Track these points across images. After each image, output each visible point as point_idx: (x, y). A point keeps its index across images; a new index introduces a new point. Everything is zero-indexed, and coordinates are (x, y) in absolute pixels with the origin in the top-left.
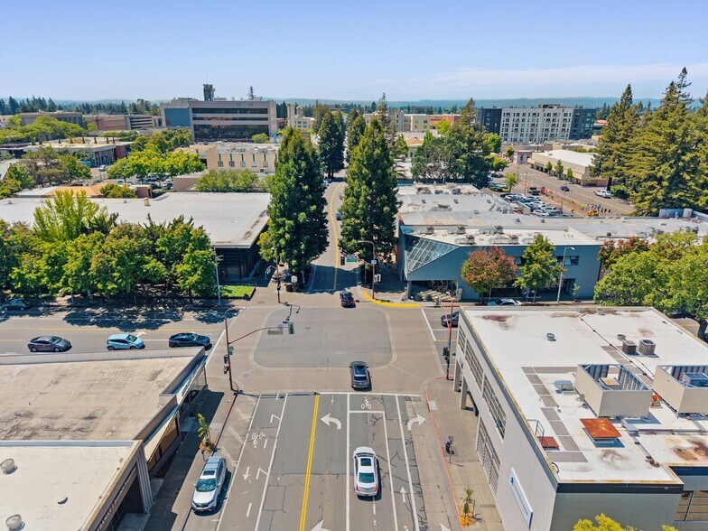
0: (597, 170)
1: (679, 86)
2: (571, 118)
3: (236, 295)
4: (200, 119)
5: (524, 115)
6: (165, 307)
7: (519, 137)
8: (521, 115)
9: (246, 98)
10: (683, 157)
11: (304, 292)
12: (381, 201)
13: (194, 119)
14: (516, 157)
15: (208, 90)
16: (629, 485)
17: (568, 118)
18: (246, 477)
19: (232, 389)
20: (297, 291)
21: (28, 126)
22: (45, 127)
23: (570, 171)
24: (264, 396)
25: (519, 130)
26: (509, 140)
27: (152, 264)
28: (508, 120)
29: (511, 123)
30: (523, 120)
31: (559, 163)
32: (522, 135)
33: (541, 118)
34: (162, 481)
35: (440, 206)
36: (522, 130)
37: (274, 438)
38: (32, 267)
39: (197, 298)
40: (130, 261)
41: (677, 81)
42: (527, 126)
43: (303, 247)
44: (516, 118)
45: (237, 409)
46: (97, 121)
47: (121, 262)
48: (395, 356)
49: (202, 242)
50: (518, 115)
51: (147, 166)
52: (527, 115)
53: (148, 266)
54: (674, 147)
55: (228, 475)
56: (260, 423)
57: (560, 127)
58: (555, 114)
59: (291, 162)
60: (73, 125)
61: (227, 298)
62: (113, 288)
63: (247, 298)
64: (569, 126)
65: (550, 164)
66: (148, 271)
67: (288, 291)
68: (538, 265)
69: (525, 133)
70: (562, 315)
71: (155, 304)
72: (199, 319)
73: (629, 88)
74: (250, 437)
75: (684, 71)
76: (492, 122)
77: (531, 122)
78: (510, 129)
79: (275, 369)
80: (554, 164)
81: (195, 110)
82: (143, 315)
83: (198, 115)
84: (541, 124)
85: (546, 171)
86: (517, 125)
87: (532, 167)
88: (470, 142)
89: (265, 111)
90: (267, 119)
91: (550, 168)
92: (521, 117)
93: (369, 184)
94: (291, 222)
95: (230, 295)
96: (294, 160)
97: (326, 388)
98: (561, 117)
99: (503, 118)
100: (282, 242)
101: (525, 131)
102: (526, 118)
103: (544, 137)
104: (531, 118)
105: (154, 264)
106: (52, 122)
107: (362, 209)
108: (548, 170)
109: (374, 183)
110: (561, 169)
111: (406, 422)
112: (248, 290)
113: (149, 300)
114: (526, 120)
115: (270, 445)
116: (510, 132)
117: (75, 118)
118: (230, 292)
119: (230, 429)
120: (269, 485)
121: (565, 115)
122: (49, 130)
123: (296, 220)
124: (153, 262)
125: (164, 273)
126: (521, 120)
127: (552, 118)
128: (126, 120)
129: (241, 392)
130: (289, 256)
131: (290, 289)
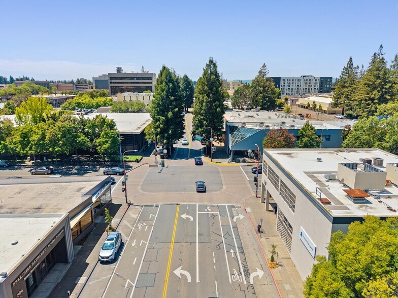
0: (335, 105)
1: (379, 55)
2: (319, 82)
3: (131, 160)
4: (114, 83)
5: (293, 80)
6: (89, 166)
7: (290, 93)
8: (291, 80)
10: (385, 86)
11: (171, 159)
12: (215, 105)
13: (111, 83)
14: (289, 102)
15: (119, 70)
17: (317, 82)
18: (133, 245)
19: (127, 202)
20: (167, 158)
21: (19, 87)
22: (28, 88)
23: (320, 106)
24: (146, 206)
25: (291, 89)
26: (285, 94)
28: (284, 83)
29: (286, 85)
30: (293, 83)
31: (314, 102)
32: (292, 91)
33: (302, 82)
34: (81, 246)
35: (249, 116)
36: (292, 89)
37: (151, 225)
38: (13, 142)
39: (108, 161)
40: (69, 135)
41: (378, 52)
42: (295, 86)
43: (170, 132)
44: (289, 82)
45: (129, 212)
46: (57, 86)
47: (64, 135)
48: (225, 187)
49: (112, 126)
50: (290, 80)
51: (83, 103)
52: (295, 80)
53: (79, 139)
54: (379, 81)
55: (122, 245)
56: (143, 218)
57: (313, 87)
58: (310, 80)
59: (164, 84)
60: (44, 88)
61: (126, 161)
62: (58, 150)
63: (137, 161)
64: (318, 86)
65: (309, 103)
66: (80, 142)
67: (161, 158)
68: (307, 138)
69: (294, 90)
70: (324, 153)
71: (83, 165)
73: (351, 59)
74: (137, 225)
75: (381, 46)
76: (276, 84)
77: (297, 84)
78: (286, 88)
79: (153, 193)
80: (311, 104)
81: (111, 78)
82: (76, 169)
83: (113, 81)
84: (303, 86)
85: (307, 108)
86: (289, 86)
87: (299, 107)
88: (264, 88)
89: (150, 79)
90: (151, 83)
91: (309, 105)
92: (291, 82)
93: (208, 96)
94: (164, 118)
95: (127, 160)
96: (166, 83)
97: (184, 202)
98: (313, 82)
99: (282, 82)
100: (159, 130)
102: (294, 82)
103: (304, 93)
104: (297, 82)
106: (32, 85)
107: (204, 110)
108: (308, 107)
109: (211, 95)
110: (315, 106)
111: (232, 217)
112: (139, 157)
113: (80, 162)
114: (294, 83)
115: (149, 229)
116: (285, 90)
117: (45, 84)
118: (127, 158)
119: (125, 222)
120: (148, 249)
121: (316, 80)
122: (30, 89)
123: (166, 116)
124: (83, 137)
125: (89, 144)
126: (291, 83)
127: (308, 82)
128: (73, 86)
129: (132, 204)
130: (163, 138)
131: (163, 157)
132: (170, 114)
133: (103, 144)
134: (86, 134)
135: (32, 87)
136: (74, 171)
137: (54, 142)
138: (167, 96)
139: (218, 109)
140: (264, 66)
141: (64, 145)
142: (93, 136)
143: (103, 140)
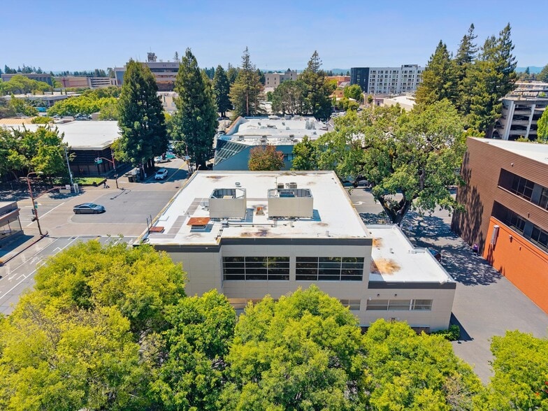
3: (88, 183)
5: (386, 72)
6: (33, 191)
7: (383, 90)
8: (384, 72)
9: (172, 61)
11: (142, 182)
12: (195, 112)
14: (374, 103)
15: (151, 57)
16: (182, 246)
18: (10, 279)
19: (41, 234)
20: (137, 182)
22: (19, 84)
24: (61, 238)
25: (383, 84)
26: (375, 92)
28: (374, 76)
29: (376, 78)
30: (386, 76)
31: (398, 105)
32: (385, 88)
33: (400, 74)
35: (268, 126)
36: (385, 84)
41: (468, 34)
42: (389, 81)
43: (139, 148)
44: (380, 75)
45: (37, 245)
46: (64, 81)
50: (382, 72)
51: (76, 107)
52: (389, 72)
53: (11, 157)
56: (46, 251)
57: (415, 82)
58: (411, 71)
60: (43, 83)
61: (80, 185)
63: (95, 185)
64: (421, 81)
67: (130, 181)
69: (387, 86)
72: (51, 197)
73: (441, 43)
74: (32, 259)
75: (472, 26)
76: (362, 78)
77: (392, 78)
78: (376, 83)
79: (81, 224)
84: (400, 79)
86: (381, 81)
88: (314, 85)
92: (384, 74)
94: (130, 130)
95: (83, 183)
96: (132, 83)
98: (416, 74)
99: (370, 75)
100: (125, 145)
101: (388, 84)
102: (389, 74)
103: (402, 90)
104: (392, 74)
105: (15, 156)
106: (24, 80)
109: (189, 99)
112: (98, 180)
114: (388, 77)
116: (376, 86)
117: (45, 78)
118: (85, 181)
119: (22, 256)
120: (22, 283)
121: (419, 72)
122: (22, 86)
123: (132, 127)
124: (15, 154)
125: (27, 163)
126: (384, 76)
127: (408, 74)
128: (88, 81)
129: (48, 236)
130: (130, 155)
131: (131, 180)
132: (137, 124)
134: (21, 151)
135: (24, 82)
136: (10, 196)
138: (133, 101)
139: (198, 118)
140: (315, 54)
143: (39, 158)
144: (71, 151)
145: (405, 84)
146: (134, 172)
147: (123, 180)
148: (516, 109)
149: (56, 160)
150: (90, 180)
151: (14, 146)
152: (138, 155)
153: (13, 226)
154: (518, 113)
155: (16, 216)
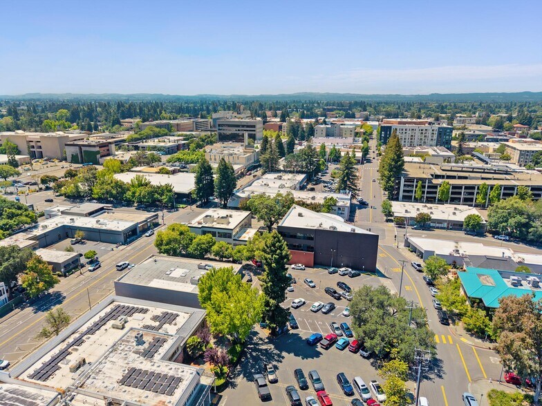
2: (437, 132)
7: (403, 143)
11: (201, 208)
13: (219, 129)
17: (435, 132)
19: (164, 224)
20: (199, 208)
22: (150, 132)
25: (403, 139)
27: (156, 196)
28: (396, 133)
32: (405, 142)
33: (417, 131)
35: (265, 184)
38: (129, 194)
40: (151, 194)
43: (201, 194)
44: (401, 132)
45: (162, 227)
46: (178, 125)
47: (148, 194)
49: (170, 191)
50: (402, 130)
57: (430, 138)
58: (426, 130)
60: (164, 129)
61: (178, 207)
62: (146, 201)
63: (183, 208)
64: (435, 137)
72: (168, 212)
76: (385, 134)
81: (220, 125)
82: (154, 209)
83: (221, 128)
84: (418, 134)
86: (402, 136)
89: (254, 126)
90: (255, 131)
92: (404, 131)
94: (198, 186)
98: (430, 132)
102: (408, 132)
103: (419, 143)
112: (184, 206)
119: (159, 229)
121: (433, 130)
125: (160, 198)
127: (424, 132)
130: (198, 197)
131: (197, 207)
132: (201, 185)
133: (165, 199)
134: (158, 194)
137: (144, 197)
138: (200, 175)
141: (148, 198)
142: (162, 195)
143: (164, 197)
144: (176, 193)
145: (421, 139)
146: (198, 203)
147: (194, 207)
148: (405, 181)
149: (170, 198)
150: (181, 206)
151: (156, 192)
152: (201, 197)
153: (156, 221)
154: (406, 183)
155: (157, 218)
